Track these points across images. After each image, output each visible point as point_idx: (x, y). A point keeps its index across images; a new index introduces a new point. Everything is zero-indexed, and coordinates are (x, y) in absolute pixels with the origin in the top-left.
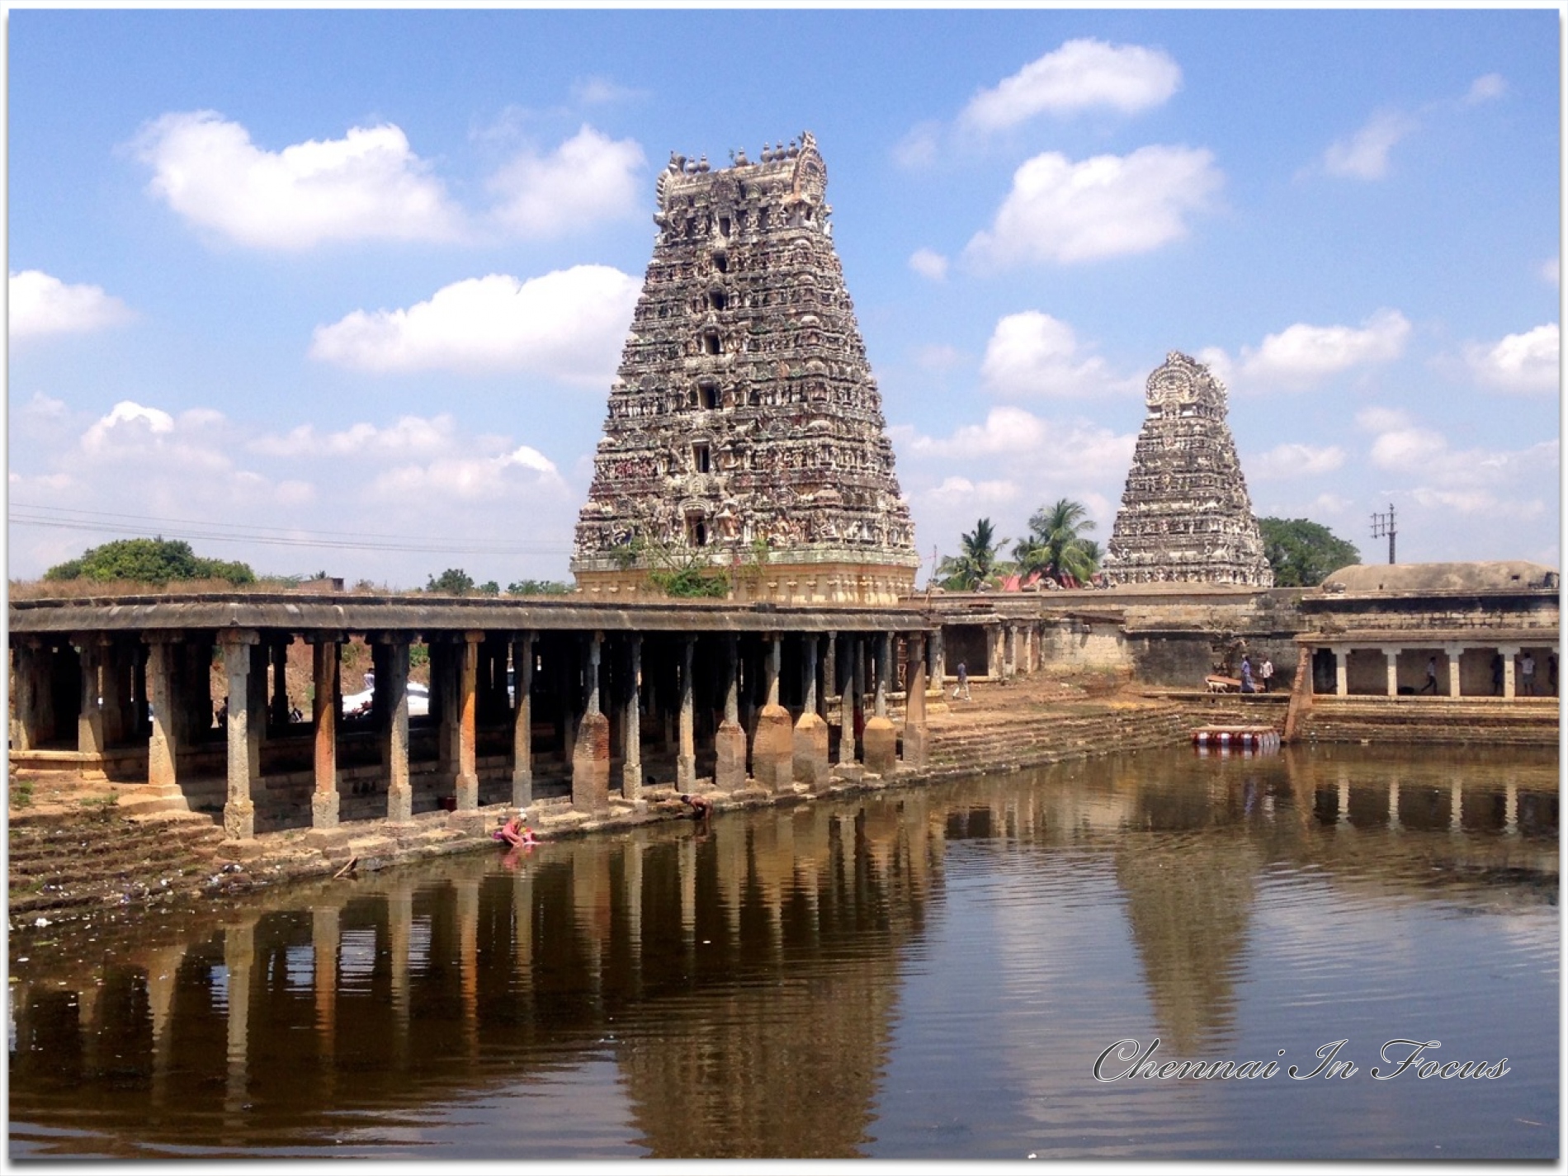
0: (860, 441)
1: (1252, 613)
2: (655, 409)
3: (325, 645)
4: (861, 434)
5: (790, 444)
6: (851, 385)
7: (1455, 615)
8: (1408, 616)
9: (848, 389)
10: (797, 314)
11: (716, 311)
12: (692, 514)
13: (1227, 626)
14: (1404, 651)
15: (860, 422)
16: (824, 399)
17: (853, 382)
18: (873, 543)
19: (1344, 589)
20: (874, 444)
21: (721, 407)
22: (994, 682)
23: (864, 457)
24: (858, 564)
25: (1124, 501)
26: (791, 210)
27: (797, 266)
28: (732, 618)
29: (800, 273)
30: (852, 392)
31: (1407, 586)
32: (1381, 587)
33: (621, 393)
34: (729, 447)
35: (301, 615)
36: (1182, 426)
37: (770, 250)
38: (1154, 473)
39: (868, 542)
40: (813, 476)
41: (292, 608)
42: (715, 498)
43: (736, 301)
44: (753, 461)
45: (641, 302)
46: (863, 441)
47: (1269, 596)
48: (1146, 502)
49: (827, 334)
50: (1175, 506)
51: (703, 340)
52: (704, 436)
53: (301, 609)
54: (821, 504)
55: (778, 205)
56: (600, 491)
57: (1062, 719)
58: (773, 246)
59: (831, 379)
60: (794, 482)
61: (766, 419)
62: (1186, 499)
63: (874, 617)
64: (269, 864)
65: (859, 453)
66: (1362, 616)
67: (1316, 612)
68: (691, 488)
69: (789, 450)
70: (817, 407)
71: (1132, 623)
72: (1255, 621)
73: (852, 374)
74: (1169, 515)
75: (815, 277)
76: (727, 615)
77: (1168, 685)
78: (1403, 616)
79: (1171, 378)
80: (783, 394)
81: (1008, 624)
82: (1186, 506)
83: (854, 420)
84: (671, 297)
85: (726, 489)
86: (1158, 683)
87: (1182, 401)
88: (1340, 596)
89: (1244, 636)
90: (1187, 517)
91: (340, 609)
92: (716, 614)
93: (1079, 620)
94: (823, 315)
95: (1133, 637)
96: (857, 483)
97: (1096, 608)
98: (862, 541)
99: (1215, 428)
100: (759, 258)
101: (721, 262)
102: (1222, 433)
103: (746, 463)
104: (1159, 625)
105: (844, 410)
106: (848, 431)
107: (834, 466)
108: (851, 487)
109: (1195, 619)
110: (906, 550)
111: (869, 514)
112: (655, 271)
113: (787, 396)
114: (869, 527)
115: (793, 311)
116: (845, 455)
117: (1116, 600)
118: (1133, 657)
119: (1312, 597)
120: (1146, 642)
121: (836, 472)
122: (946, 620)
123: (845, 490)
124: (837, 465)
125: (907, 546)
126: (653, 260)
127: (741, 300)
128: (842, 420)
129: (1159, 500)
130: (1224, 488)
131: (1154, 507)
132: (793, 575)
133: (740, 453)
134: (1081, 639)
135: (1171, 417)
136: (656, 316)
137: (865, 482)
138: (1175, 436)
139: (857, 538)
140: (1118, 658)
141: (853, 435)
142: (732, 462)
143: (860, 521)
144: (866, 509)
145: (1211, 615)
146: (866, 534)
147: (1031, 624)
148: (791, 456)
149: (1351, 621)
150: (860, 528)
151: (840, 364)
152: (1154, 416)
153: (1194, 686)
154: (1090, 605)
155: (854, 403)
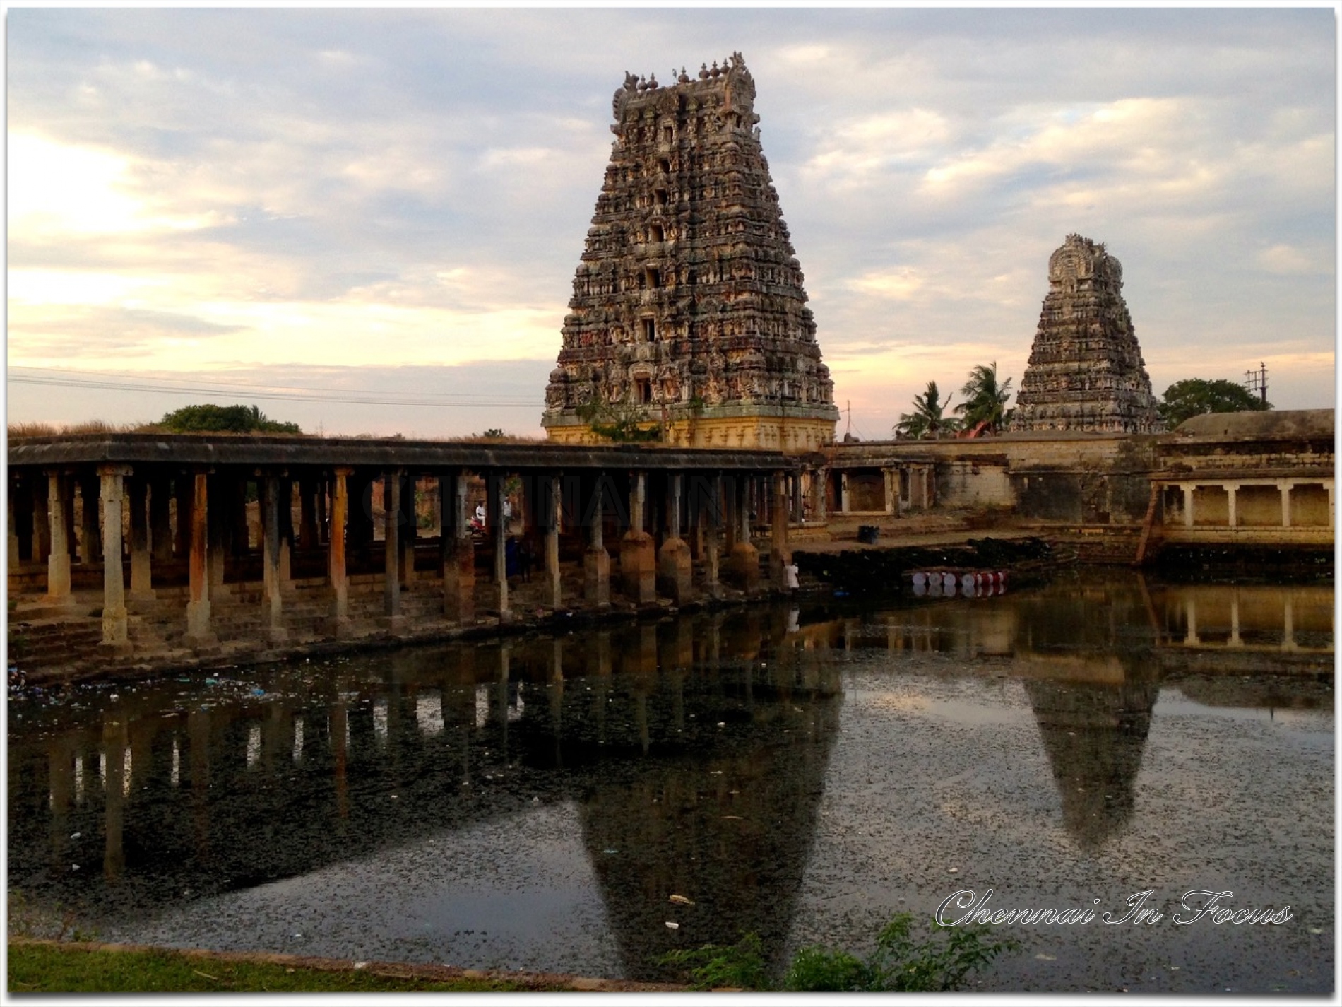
0: (782, 313)
1: (1115, 456)
2: (611, 288)
3: (197, 477)
4: (783, 307)
5: (721, 315)
6: (774, 265)
7: (1288, 456)
8: (1247, 457)
9: (772, 269)
10: (727, 206)
11: (661, 206)
12: (639, 377)
13: (1095, 467)
14: (1243, 487)
15: (783, 296)
16: (750, 278)
17: (776, 263)
18: (793, 399)
19: (1193, 433)
20: (796, 315)
21: (665, 286)
22: (890, 516)
23: (786, 324)
24: (779, 417)
25: (1030, 362)
26: (723, 119)
27: (728, 166)
28: (595, 457)
29: (730, 171)
30: (776, 271)
31: (1248, 431)
32: (1226, 432)
33: (584, 275)
34: (669, 320)
35: (171, 451)
36: (1079, 297)
37: (706, 152)
38: (1054, 339)
39: (789, 398)
40: (740, 343)
41: (163, 445)
42: (657, 362)
43: (677, 195)
44: (691, 332)
45: (602, 199)
46: (785, 313)
47: (1129, 441)
48: (1048, 363)
49: (754, 223)
50: (1073, 366)
51: (650, 230)
52: (650, 310)
53: (171, 447)
54: (746, 366)
55: (710, 114)
56: (566, 357)
58: (708, 149)
59: (757, 261)
60: (724, 347)
61: (702, 295)
62: (1082, 360)
63: (736, 457)
64: (141, 660)
65: (781, 323)
66: (1209, 457)
67: (1169, 454)
68: (639, 354)
69: (720, 320)
70: (743, 284)
71: (1013, 465)
72: (1118, 461)
73: (776, 255)
74: (1067, 374)
75: (744, 174)
76: (591, 455)
77: (1045, 517)
78: (1244, 457)
79: (1069, 256)
80: (716, 274)
81: (904, 467)
82: (1083, 365)
83: (777, 295)
84: (624, 194)
85: (666, 355)
86: (1036, 517)
87: (1079, 277)
88: (1190, 441)
89: (1108, 475)
90: (1083, 376)
91: (210, 447)
92: (581, 454)
93: (969, 463)
94: (750, 207)
95: (1015, 478)
96: (779, 348)
97: (984, 453)
98: (783, 397)
99: (1109, 300)
100: (696, 159)
101: (665, 164)
102: (1117, 304)
103: (684, 332)
104: (1036, 467)
105: (768, 287)
106: (771, 305)
107: (758, 334)
108: (773, 352)
109: (1067, 462)
110: (825, 405)
111: (790, 374)
112: (612, 172)
113: (718, 276)
114: (790, 385)
115: (724, 204)
116: (768, 324)
117: (1000, 445)
118: (1014, 495)
119: (1166, 441)
120: (1026, 481)
121: (760, 339)
122: (848, 464)
123: (768, 354)
124: (761, 333)
125: (826, 402)
126: (611, 163)
127: (681, 196)
128: (766, 295)
129: (1060, 361)
130: (1117, 351)
131: (1057, 366)
132: (723, 427)
133: (680, 324)
134: (970, 479)
135: (1069, 290)
136: (612, 210)
137: (787, 347)
138: (1073, 307)
139: (779, 395)
140: (1002, 494)
141: (775, 308)
142: (672, 333)
143: (782, 380)
144: (787, 370)
145: (1080, 457)
146: (787, 391)
147: (927, 466)
148: (722, 326)
149: (1199, 462)
150: (782, 386)
151: (765, 248)
152: (1056, 289)
153: (1066, 519)
154: (979, 450)
155: (777, 281)
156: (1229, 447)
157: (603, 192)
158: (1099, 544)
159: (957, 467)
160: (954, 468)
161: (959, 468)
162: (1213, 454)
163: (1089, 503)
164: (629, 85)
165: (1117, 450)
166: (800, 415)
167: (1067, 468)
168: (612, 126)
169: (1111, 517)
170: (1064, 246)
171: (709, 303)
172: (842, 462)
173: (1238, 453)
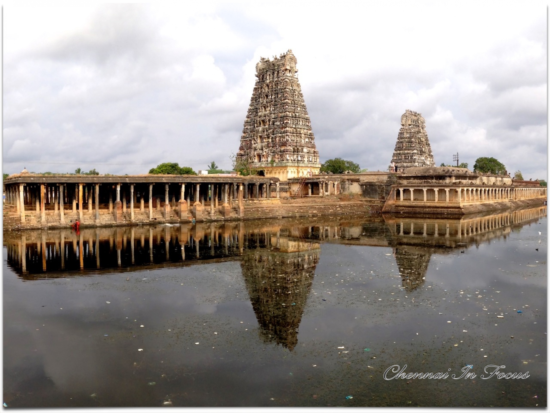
1: (387, 180)
2: (253, 127)
3: (41, 186)
4: (300, 132)
5: (280, 135)
7: (429, 180)
8: (419, 180)
9: (297, 120)
10: (284, 100)
11: (266, 100)
12: (258, 154)
13: (381, 183)
14: (414, 189)
15: (301, 128)
16: (289, 123)
17: (299, 118)
18: (302, 161)
19: (406, 173)
20: (305, 134)
21: (266, 126)
22: (320, 197)
24: (297, 167)
25: (395, 150)
26: (284, 71)
27: (284, 87)
29: (285, 88)
30: (298, 120)
32: (415, 173)
33: (247, 123)
34: (266, 136)
36: (409, 130)
38: (402, 143)
39: (300, 161)
40: (284, 144)
42: (262, 149)
43: (270, 96)
44: (272, 140)
45: (252, 98)
47: (390, 175)
48: (400, 150)
50: (406, 152)
51: (263, 108)
52: (261, 133)
54: (285, 151)
55: (281, 70)
56: (241, 148)
57: (316, 206)
58: (280, 81)
59: (292, 117)
60: (280, 145)
61: (276, 128)
62: (408, 150)
65: (299, 137)
67: (399, 179)
68: (258, 147)
69: (280, 136)
70: (286, 125)
71: (361, 182)
72: (387, 181)
74: (404, 154)
77: (369, 198)
79: (406, 117)
80: (279, 122)
81: (327, 182)
82: (409, 152)
83: (299, 128)
84: (258, 96)
85: (265, 147)
86: (367, 197)
87: (409, 123)
88: (405, 175)
89: (385, 185)
90: (409, 155)
93: (350, 181)
94: (291, 100)
95: (362, 185)
96: (298, 145)
97: (354, 178)
98: (298, 160)
99: (419, 131)
100: (277, 85)
101: (268, 86)
102: (421, 132)
103: (270, 140)
104: (367, 182)
105: (295, 125)
106: (296, 131)
107: (290, 141)
108: (296, 146)
109: (375, 181)
110: (316, 163)
111: (301, 153)
112: (255, 89)
113: (280, 122)
114: (300, 156)
115: (283, 99)
116: (295, 137)
117: (358, 176)
118: (361, 191)
119: (399, 175)
120: (364, 187)
121: (291, 142)
122: (310, 181)
123: (294, 147)
124: (291, 140)
125: (316, 162)
126: (255, 87)
127: (272, 97)
128: (295, 128)
129: (402, 150)
130: (420, 147)
131: (401, 152)
132: (279, 169)
133: (268, 138)
134: (350, 186)
135: (406, 128)
136: (255, 102)
137: (301, 145)
138: (407, 133)
139: (296, 160)
140: (358, 190)
141: (297, 132)
142: (267, 140)
143: (298, 155)
144: (300, 152)
145: (378, 180)
146: (299, 158)
147: (337, 182)
148: (280, 138)
149: (407, 182)
150: (297, 157)
151: (295, 113)
152: (402, 127)
153: (374, 198)
154: (352, 177)
155: (299, 123)
156: (416, 177)
157: (253, 96)
158: (377, 206)
159: (347, 183)
160: (346, 183)
161: (348, 183)
162: (410, 180)
163: (380, 194)
164: (261, 61)
165: (387, 178)
166: (304, 166)
167: (375, 183)
168: (255, 75)
169: (385, 198)
170: (405, 113)
171: (277, 131)
172: (308, 180)
173: (417, 179)
